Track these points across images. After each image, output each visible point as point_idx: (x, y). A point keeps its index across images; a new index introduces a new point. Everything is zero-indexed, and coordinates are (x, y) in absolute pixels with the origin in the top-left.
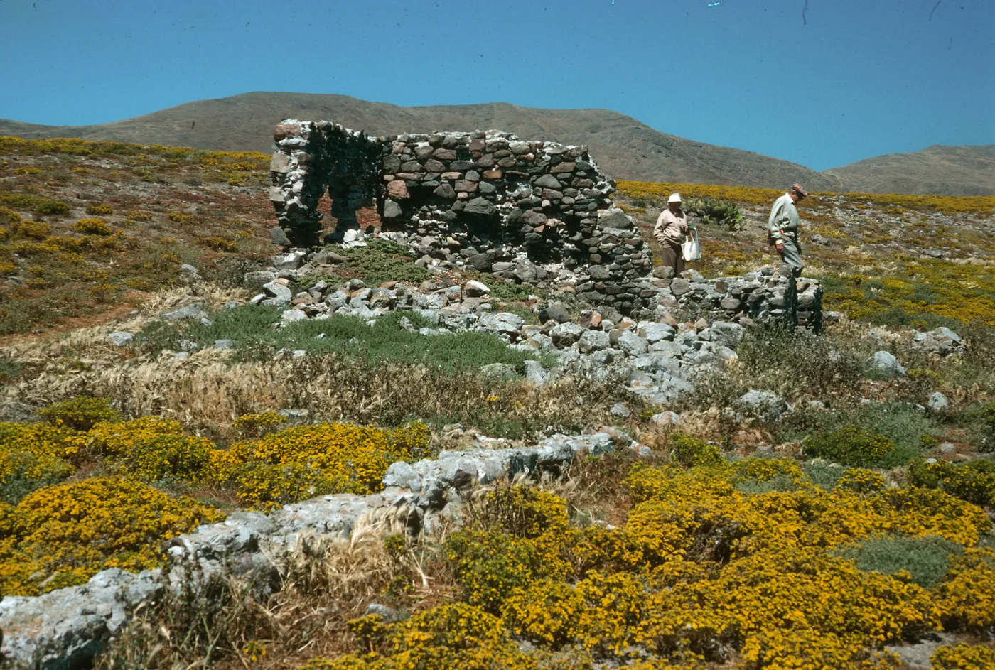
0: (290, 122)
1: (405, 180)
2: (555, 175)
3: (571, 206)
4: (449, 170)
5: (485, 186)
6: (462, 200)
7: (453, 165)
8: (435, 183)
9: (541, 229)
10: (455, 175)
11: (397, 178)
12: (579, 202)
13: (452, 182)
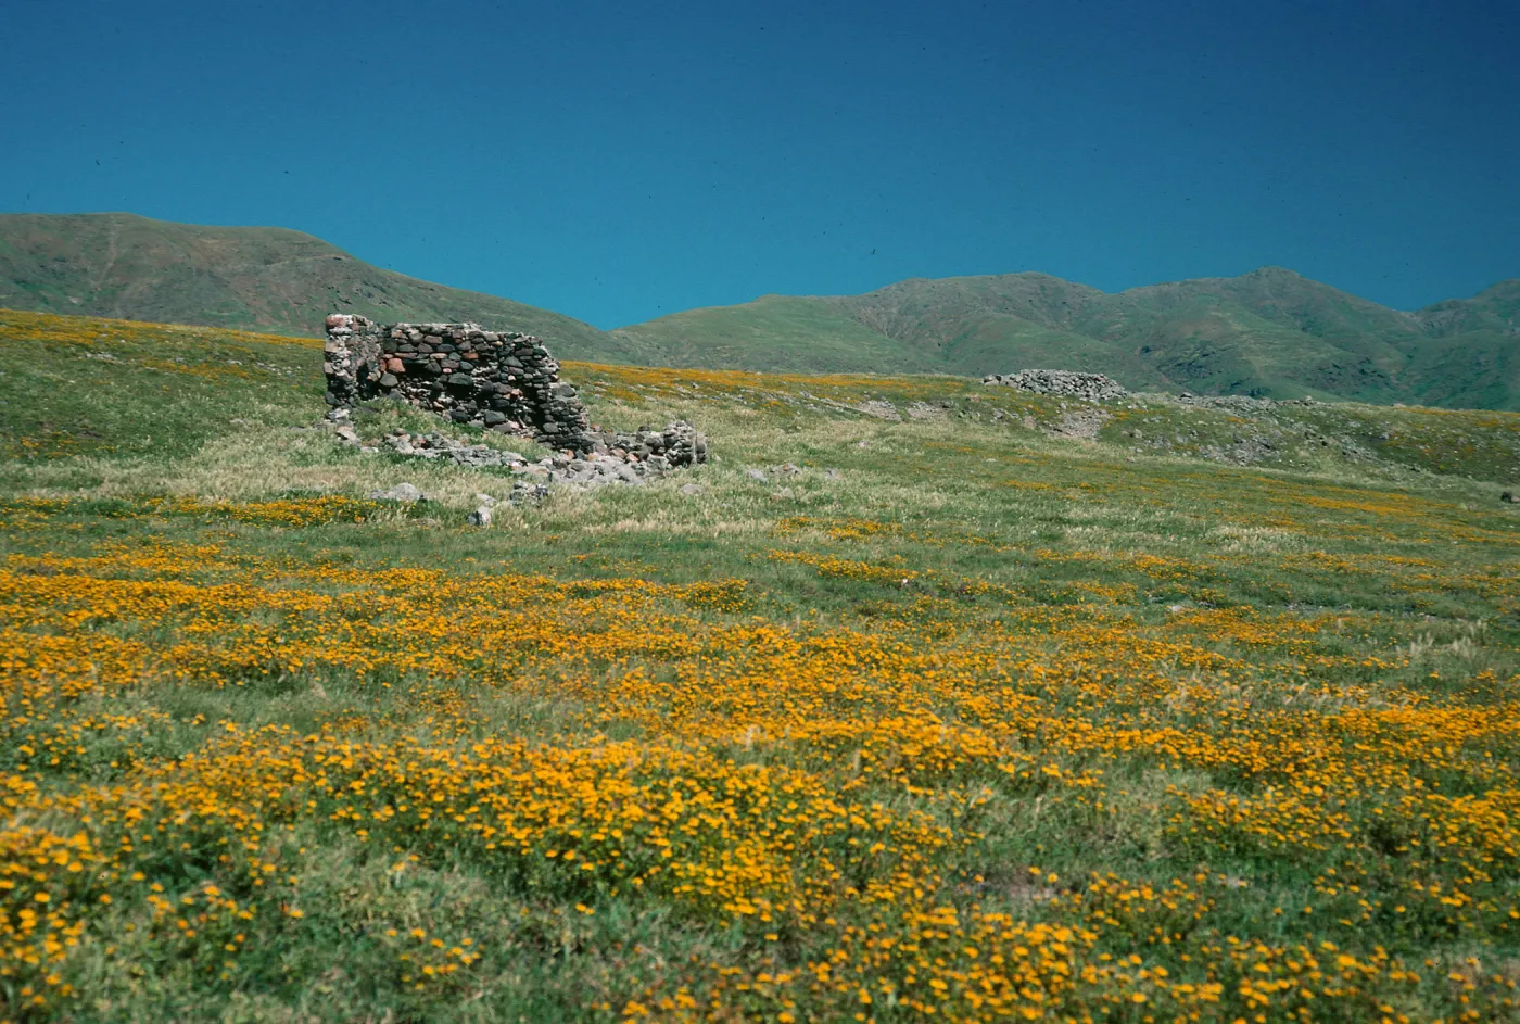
0: (338, 316)
1: (402, 358)
2: (518, 357)
3: (531, 381)
4: (436, 352)
5: (466, 365)
6: (447, 374)
7: (440, 348)
8: (426, 361)
9: (508, 397)
10: (442, 356)
11: (395, 357)
12: (536, 378)
13: (439, 361)
